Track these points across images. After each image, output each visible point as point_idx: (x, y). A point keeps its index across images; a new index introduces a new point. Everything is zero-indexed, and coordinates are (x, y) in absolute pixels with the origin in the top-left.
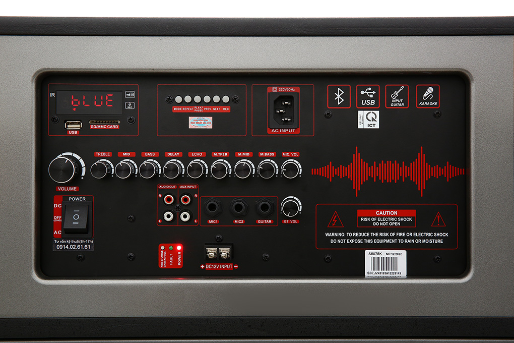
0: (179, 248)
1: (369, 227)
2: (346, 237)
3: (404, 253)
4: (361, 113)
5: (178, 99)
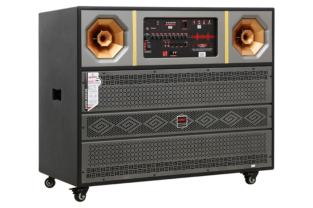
0: (166, 52)
1: (199, 48)
2: (195, 50)
3: (205, 52)
4: (198, 25)
5: (167, 23)
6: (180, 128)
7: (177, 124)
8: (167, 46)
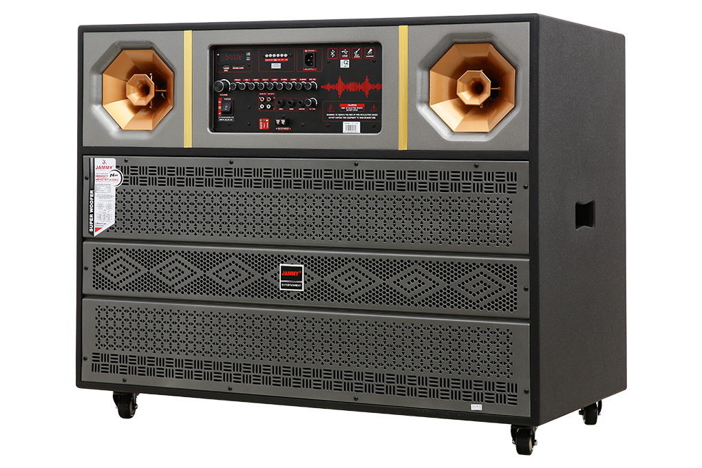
0: (267, 120)
1: (344, 112)
2: (335, 116)
3: (359, 123)
4: (342, 61)
5: (267, 56)
6: (289, 292)
7: (280, 281)
8: (265, 107)
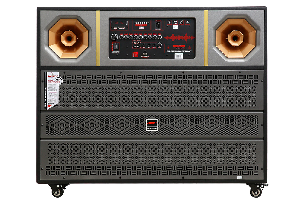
0: (137, 53)
2: (171, 51)
3: (183, 54)
4: (174, 26)
5: (137, 23)
6: (150, 132)
7: (146, 127)
